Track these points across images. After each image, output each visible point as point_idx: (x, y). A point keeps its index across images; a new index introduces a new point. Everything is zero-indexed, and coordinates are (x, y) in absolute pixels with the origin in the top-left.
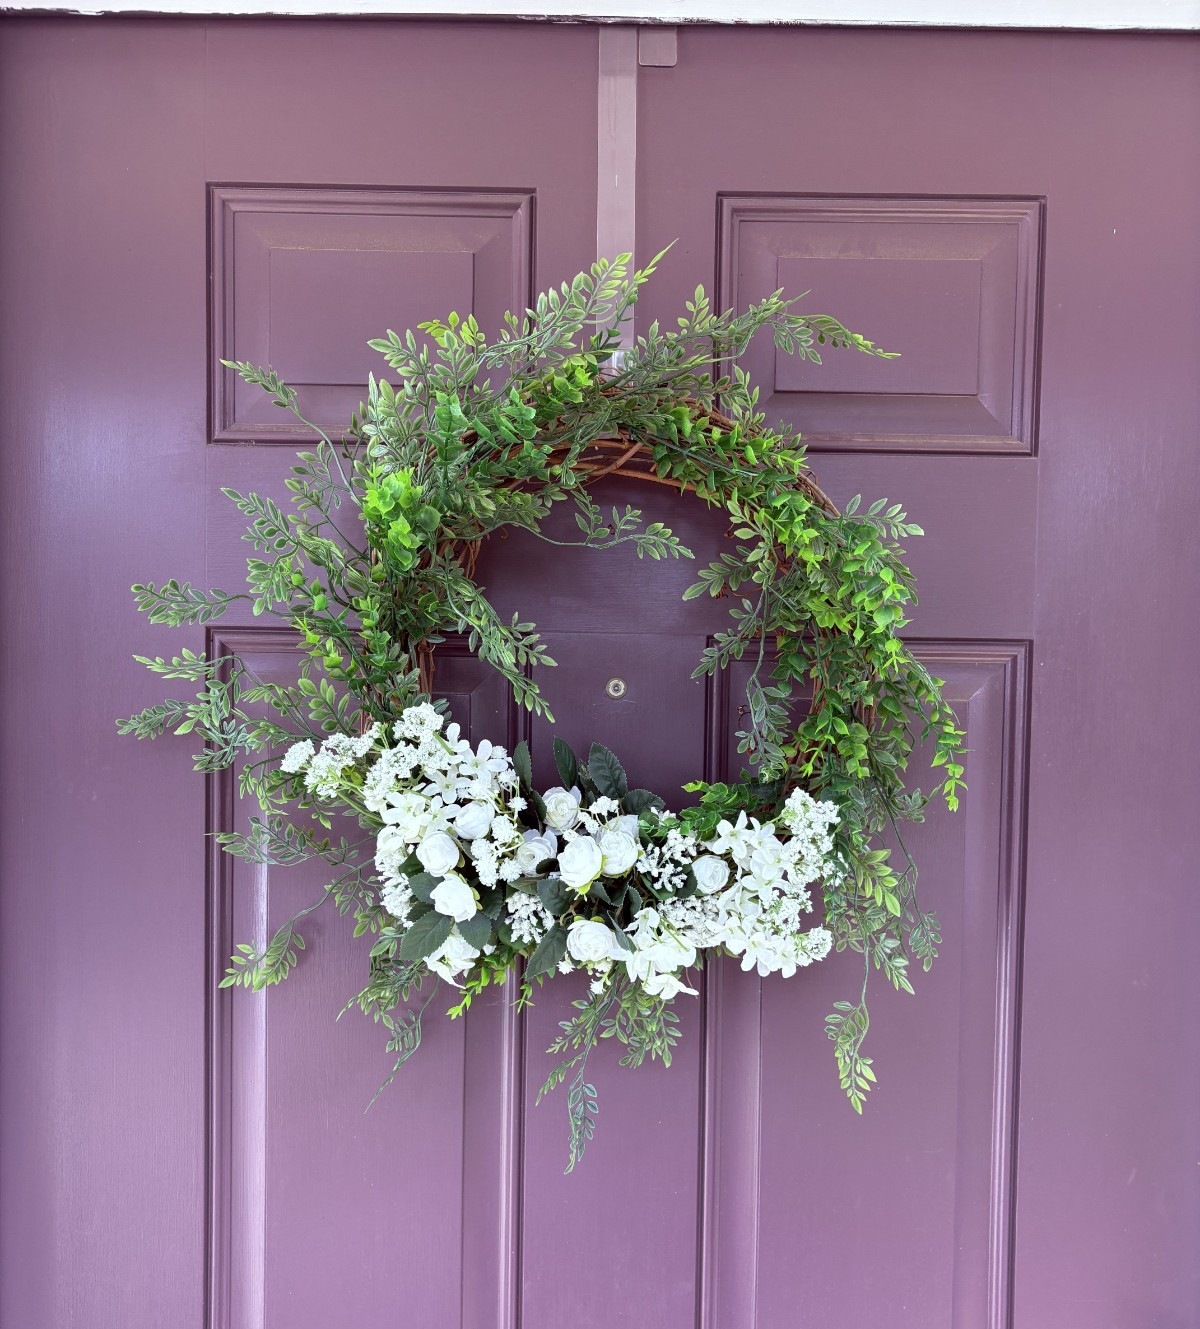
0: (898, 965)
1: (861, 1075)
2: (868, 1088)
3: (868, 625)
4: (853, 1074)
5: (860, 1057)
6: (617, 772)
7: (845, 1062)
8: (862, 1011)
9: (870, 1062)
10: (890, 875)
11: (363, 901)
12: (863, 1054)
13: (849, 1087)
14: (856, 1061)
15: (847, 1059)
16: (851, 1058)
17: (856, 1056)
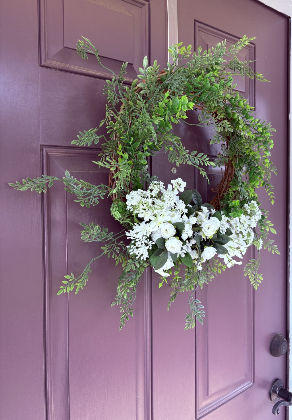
0: (275, 247)
1: (259, 279)
2: (261, 282)
3: (262, 154)
4: (256, 279)
5: (258, 274)
6: (199, 198)
7: (252, 276)
8: (259, 262)
9: (262, 275)
10: (271, 223)
11: (115, 251)
12: (259, 273)
13: (254, 283)
14: (257, 275)
15: (253, 275)
16: (254, 275)
17: (257, 274)
